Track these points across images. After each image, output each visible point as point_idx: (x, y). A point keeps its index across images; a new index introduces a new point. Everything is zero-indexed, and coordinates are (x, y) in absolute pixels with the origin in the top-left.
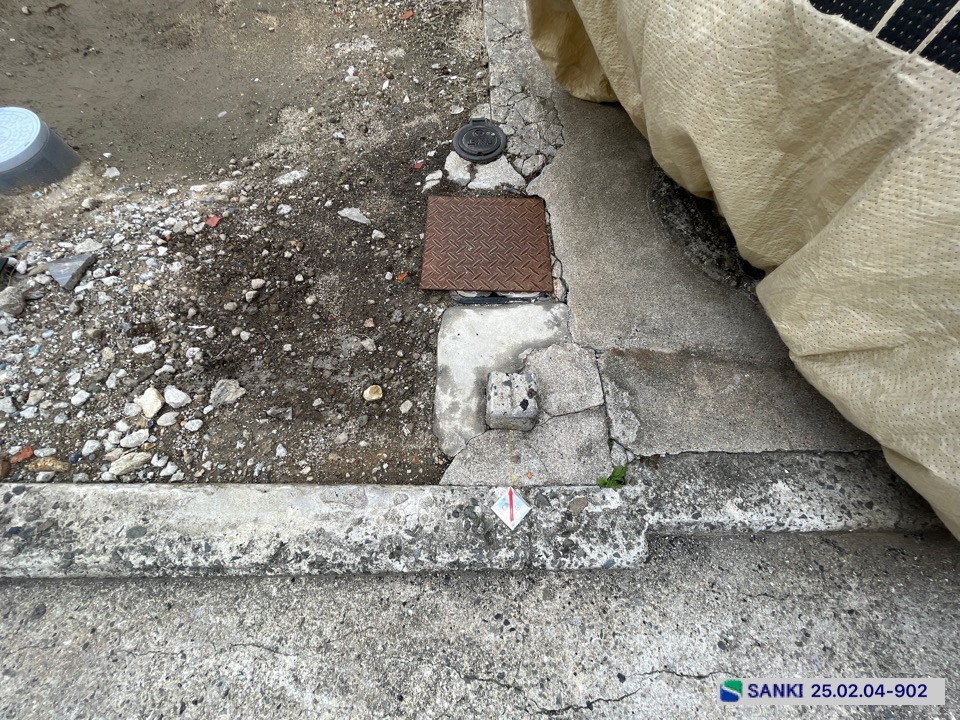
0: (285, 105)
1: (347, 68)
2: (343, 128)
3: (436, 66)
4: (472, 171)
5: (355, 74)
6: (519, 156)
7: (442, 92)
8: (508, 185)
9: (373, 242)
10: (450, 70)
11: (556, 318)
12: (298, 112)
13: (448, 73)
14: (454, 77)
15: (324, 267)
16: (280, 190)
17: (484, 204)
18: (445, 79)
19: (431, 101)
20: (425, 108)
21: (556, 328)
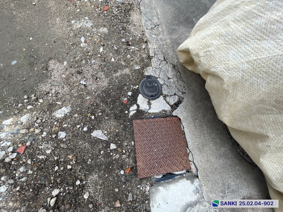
0: (50, 59)
1: (80, 38)
2: (84, 77)
3: (123, 40)
4: (149, 104)
5: (85, 42)
6: (168, 96)
7: (129, 56)
8: (164, 111)
9: (111, 151)
10: (130, 43)
11: (197, 189)
12: (58, 64)
13: (129, 45)
14: (133, 47)
15: (89, 171)
16: (57, 121)
17: (157, 122)
18: (129, 48)
19: (125, 61)
20: (122, 65)
21: (197, 194)
